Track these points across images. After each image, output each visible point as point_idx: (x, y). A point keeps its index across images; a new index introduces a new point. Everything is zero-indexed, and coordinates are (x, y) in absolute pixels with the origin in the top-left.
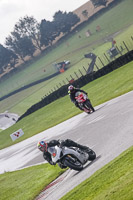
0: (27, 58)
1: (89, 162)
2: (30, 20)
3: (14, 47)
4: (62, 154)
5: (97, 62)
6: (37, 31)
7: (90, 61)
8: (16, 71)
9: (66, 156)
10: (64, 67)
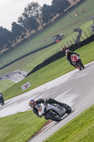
0: (33, 32)
1: (66, 114)
2: (35, 5)
3: (24, 24)
4: (45, 109)
5: (83, 34)
6: (40, 13)
7: (77, 34)
8: (25, 41)
9: (49, 110)
10: (59, 38)
